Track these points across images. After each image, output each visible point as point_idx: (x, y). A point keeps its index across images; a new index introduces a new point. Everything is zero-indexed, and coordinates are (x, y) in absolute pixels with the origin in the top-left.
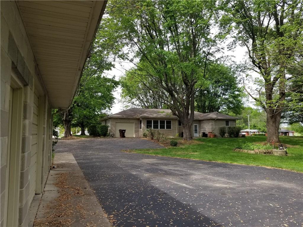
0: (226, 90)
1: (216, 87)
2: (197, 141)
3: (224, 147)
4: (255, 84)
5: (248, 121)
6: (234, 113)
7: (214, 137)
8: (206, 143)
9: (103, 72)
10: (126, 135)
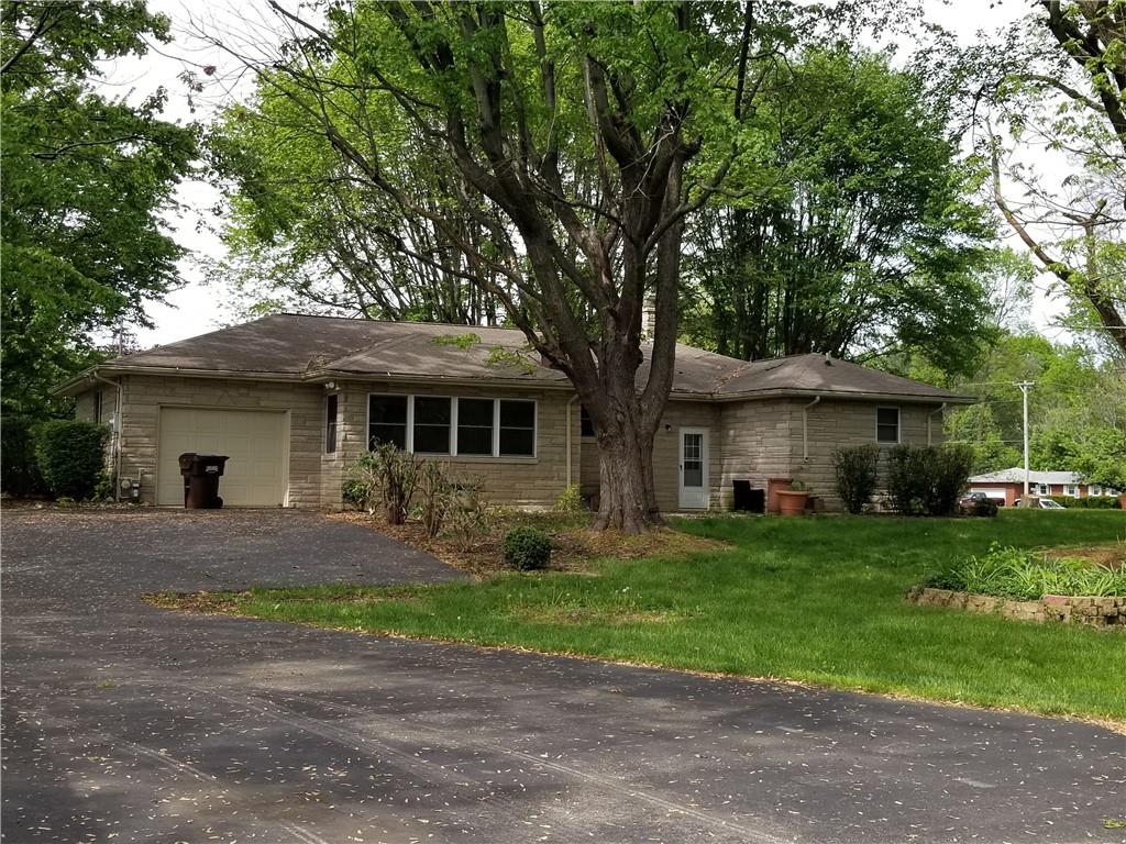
0: (892, 221)
1: (830, 201)
2: (687, 538)
3: (852, 575)
4: (1056, 145)
5: (1021, 421)
6: (938, 362)
7: (803, 513)
8: (743, 551)
9: (91, 69)
10: (225, 490)
